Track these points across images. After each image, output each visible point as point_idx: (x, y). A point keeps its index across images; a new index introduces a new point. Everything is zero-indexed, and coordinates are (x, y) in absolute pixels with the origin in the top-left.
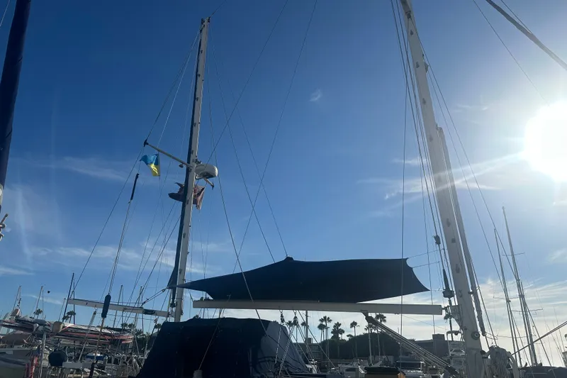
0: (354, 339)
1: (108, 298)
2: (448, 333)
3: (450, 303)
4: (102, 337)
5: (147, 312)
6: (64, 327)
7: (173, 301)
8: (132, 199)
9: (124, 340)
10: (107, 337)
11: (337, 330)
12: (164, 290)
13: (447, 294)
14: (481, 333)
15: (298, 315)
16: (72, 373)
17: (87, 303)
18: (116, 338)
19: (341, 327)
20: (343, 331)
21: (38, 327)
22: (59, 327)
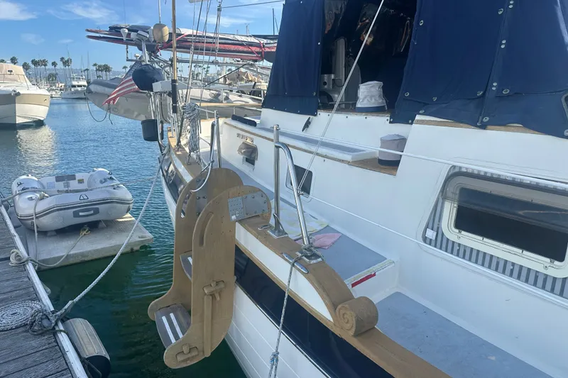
6: (179, 34)
18: (267, 50)
21: (129, 34)
22: (162, 33)
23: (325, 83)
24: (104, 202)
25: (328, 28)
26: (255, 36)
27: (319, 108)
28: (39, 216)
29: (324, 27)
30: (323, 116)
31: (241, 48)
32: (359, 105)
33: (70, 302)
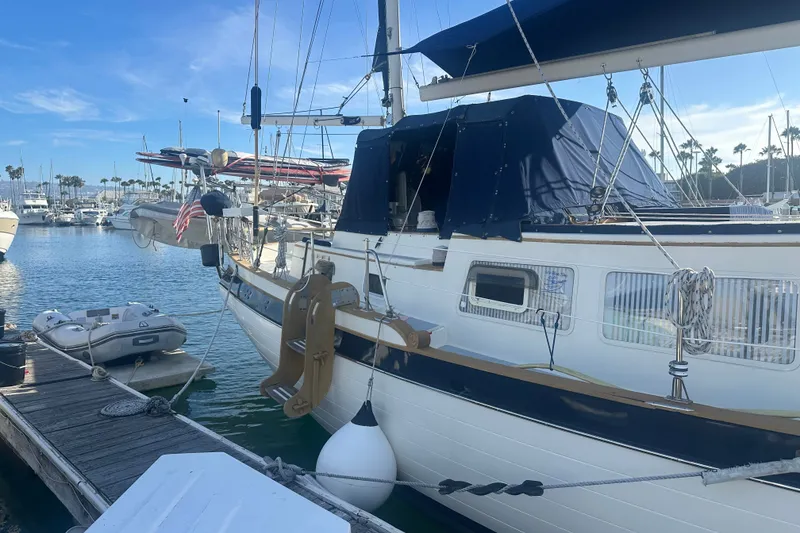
0: (736, 172)
1: (256, 92)
5: (349, 121)
7: (387, 95)
9: (342, 176)
10: (312, 173)
11: (711, 158)
12: (368, 77)
18: (327, 173)
19: (717, 155)
20: (720, 161)
21: (188, 159)
22: (221, 158)
23: (391, 210)
24: (165, 329)
25: (394, 160)
26: (313, 160)
27: (388, 230)
28: (94, 344)
29: (390, 158)
30: (392, 235)
31: (300, 172)
32: (418, 227)
33: (176, 396)
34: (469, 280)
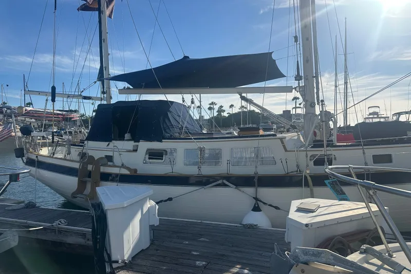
0: (231, 116)
1: (54, 88)
2: (293, 108)
3: (299, 84)
4: (55, 116)
5: (85, 98)
6: (26, 110)
7: (103, 90)
8: (55, 10)
9: (73, 118)
10: (60, 116)
11: (221, 110)
12: (96, 82)
13: (298, 78)
14: (316, 103)
15: (194, 97)
16: (40, 140)
17: (39, 93)
18: (67, 117)
19: (223, 108)
20: (224, 111)
21: (6, 111)
22: (23, 110)
26: (59, 110)
27: (112, 140)
30: (114, 142)
32: (125, 139)
34: (146, 154)
